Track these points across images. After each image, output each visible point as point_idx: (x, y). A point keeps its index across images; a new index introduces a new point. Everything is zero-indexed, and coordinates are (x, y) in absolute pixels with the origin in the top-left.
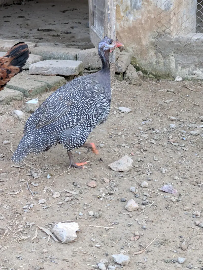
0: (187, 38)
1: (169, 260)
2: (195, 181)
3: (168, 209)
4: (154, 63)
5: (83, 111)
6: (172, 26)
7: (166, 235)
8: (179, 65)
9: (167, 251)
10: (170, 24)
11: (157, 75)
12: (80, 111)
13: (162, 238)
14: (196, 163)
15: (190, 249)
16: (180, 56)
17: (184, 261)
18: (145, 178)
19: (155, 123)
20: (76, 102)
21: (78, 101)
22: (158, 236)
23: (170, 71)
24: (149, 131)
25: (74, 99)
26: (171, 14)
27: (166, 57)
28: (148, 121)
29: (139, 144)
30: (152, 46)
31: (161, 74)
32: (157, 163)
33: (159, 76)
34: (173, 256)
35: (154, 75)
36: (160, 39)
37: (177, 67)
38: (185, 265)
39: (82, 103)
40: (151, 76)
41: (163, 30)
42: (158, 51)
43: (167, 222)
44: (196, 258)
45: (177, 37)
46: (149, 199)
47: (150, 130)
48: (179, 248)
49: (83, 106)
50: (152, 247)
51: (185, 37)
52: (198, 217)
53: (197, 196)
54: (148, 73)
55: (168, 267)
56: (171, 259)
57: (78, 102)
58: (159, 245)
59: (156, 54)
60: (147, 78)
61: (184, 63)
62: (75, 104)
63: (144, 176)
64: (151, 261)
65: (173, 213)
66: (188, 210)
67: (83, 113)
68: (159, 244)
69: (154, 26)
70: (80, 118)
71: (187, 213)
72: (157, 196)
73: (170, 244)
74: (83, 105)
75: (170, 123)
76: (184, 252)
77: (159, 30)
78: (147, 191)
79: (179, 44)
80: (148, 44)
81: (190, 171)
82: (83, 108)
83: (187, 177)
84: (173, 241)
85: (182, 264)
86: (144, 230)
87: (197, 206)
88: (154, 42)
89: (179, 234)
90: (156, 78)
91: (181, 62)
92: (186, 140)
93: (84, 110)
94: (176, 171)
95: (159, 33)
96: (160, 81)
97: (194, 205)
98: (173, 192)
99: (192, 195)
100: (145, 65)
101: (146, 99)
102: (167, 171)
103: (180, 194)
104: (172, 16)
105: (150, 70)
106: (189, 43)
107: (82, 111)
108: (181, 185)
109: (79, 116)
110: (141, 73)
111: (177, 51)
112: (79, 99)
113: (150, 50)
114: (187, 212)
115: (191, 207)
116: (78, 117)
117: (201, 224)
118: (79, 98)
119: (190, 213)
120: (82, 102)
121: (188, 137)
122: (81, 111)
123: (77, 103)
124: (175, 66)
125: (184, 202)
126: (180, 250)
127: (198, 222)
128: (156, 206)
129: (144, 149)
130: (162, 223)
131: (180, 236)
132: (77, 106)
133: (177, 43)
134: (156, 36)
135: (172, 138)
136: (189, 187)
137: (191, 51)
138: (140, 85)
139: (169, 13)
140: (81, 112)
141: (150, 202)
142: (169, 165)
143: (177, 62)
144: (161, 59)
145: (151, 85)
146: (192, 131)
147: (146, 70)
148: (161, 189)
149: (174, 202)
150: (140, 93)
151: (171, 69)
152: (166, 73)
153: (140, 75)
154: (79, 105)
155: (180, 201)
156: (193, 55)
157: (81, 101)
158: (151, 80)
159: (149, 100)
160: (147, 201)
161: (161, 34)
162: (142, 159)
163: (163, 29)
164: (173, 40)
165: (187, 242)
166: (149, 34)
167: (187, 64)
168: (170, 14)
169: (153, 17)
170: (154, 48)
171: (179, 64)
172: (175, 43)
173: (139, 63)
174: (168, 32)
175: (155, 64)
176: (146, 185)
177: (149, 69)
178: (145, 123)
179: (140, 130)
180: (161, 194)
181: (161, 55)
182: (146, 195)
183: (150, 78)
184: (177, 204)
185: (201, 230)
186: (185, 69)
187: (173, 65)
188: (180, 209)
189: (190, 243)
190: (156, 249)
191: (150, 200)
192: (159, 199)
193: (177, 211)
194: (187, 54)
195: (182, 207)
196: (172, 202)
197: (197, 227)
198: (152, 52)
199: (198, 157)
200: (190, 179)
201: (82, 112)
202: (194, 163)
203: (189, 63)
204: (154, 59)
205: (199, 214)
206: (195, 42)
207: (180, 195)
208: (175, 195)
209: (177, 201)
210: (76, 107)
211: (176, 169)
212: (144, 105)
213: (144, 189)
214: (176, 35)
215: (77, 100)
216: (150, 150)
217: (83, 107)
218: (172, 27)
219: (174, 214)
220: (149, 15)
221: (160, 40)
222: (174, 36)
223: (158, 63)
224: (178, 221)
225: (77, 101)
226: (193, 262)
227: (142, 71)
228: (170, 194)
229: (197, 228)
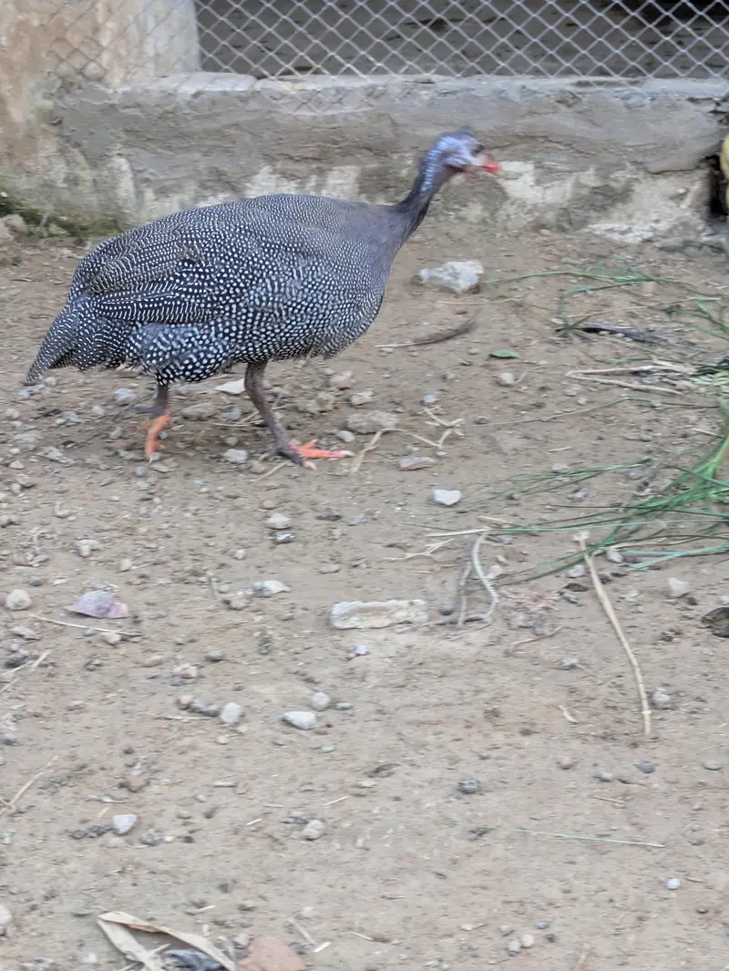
0: (162, 92)
1: (83, 828)
2: (188, 568)
3: (92, 670)
4: (60, 184)
5: (220, 291)
6: (105, 52)
7: (81, 752)
8: (148, 186)
9: (82, 802)
10: (98, 44)
11: (76, 227)
12: (209, 286)
13: (67, 764)
14: (197, 510)
15: (157, 785)
16: (145, 155)
17: (131, 824)
18: (20, 579)
19: (64, 391)
20: (206, 256)
21: (213, 255)
22: (53, 761)
23: (120, 208)
24: (46, 420)
25: (205, 245)
26: (97, 10)
27: (99, 162)
28: (41, 386)
29: (5, 468)
30: (44, 126)
31: (88, 218)
32: (64, 525)
33: (84, 229)
34: (100, 815)
35: (63, 225)
36: (70, 100)
37: (139, 194)
38: (134, 837)
39: (225, 265)
40: (54, 228)
41: (78, 66)
42: (68, 143)
43: (87, 712)
44: (172, 810)
45: (127, 89)
46: (31, 645)
47: (47, 415)
48: (122, 786)
49: (222, 274)
50: (32, 798)
51: (154, 87)
52: (189, 681)
53: (193, 614)
54: (44, 221)
55: (80, 850)
56: (90, 825)
57: (211, 256)
58: (56, 787)
59: (62, 151)
60: (42, 237)
61: (162, 177)
62: (200, 262)
63: (19, 574)
64: (26, 842)
65: (107, 681)
66: (158, 664)
67: (217, 296)
68: (53, 785)
69: (44, 56)
70: (203, 305)
71: (154, 675)
72: (61, 631)
73: (90, 779)
74: (223, 271)
75: (116, 387)
76: (135, 797)
77: (64, 68)
78: (26, 622)
79: (136, 112)
80: (32, 117)
81: (175, 537)
82: (221, 281)
83: (164, 559)
84: (103, 769)
85: (126, 834)
86: (7, 748)
87: (191, 646)
88: (51, 112)
89: (126, 742)
90: (73, 234)
91: (152, 174)
92: (168, 438)
93: (222, 288)
94: (128, 544)
95: (62, 78)
96: (85, 246)
97: (179, 644)
98: (112, 614)
99: (178, 614)
100: (30, 193)
101: (33, 311)
102: (97, 547)
103: (136, 617)
104: (100, 18)
105: (48, 209)
106: (169, 108)
107: (216, 288)
108: (142, 586)
109: (201, 298)
110: (17, 220)
111: (133, 138)
112: (217, 251)
113: (41, 141)
114: (153, 671)
115: (169, 654)
116: (198, 301)
117: (196, 701)
118: (220, 249)
119: (165, 672)
120: (223, 261)
121: (176, 428)
122: (212, 287)
123: (209, 259)
124: (132, 190)
125: (146, 641)
126: (123, 793)
127: (185, 699)
128: (53, 664)
129: (23, 483)
130: (72, 716)
131: (127, 748)
132: (204, 269)
133: (129, 112)
134: (54, 91)
135: (120, 438)
136: (168, 591)
137: (182, 136)
138: (16, 262)
139: (91, 8)
140: (211, 290)
141: (36, 653)
142: (107, 527)
143: (140, 176)
144: (83, 169)
145: (55, 260)
146: (187, 406)
147: (37, 210)
148: (72, 609)
149: (114, 645)
150: (13, 292)
151: (120, 202)
152: (106, 215)
153: (13, 229)
154: (209, 268)
155: (134, 639)
156: (188, 149)
157: (221, 258)
158: (53, 244)
159: (46, 312)
160: (24, 652)
161: (71, 80)
162: (14, 518)
163: (77, 62)
164: (115, 101)
165: (148, 765)
166: (32, 84)
167: (173, 182)
168: (93, 10)
169: (36, 23)
170: (54, 130)
171: (147, 180)
172: (124, 111)
173: (8, 186)
174: (95, 72)
175: (65, 185)
176: (21, 601)
177: (44, 204)
178: (32, 394)
179: (10, 418)
180: (72, 623)
181: (79, 154)
182: (22, 633)
183: (51, 235)
184: (123, 649)
185: (196, 720)
186: (168, 197)
187: (126, 186)
188: (133, 665)
189: (154, 767)
190: (45, 802)
191: (35, 647)
192: (66, 641)
193: (121, 673)
194: (169, 148)
195: (140, 657)
196: (109, 646)
197: (184, 712)
198: (49, 146)
199: (205, 489)
200: (173, 564)
201: (214, 291)
202: (187, 511)
203: (177, 175)
204: (59, 171)
205: (193, 672)
206: (189, 103)
207: (136, 620)
208: (119, 622)
209: (124, 639)
210: (201, 270)
211: (130, 537)
212: (26, 331)
213: (15, 615)
214: (125, 81)
215: (212, 250)
216: (45, 483)
217: (221, 277)
218: (106, 58)
219: (111, 685)
220: (20, 17)
221: (71, 104)
222: (117, 86)
223: (73, 181)
224: (124, 702)
225: (211, 253)
226: (160, 822)
227: (22, 215)
228: (103, 621)
229: (185, 717)
